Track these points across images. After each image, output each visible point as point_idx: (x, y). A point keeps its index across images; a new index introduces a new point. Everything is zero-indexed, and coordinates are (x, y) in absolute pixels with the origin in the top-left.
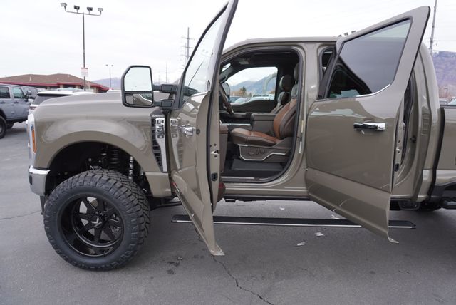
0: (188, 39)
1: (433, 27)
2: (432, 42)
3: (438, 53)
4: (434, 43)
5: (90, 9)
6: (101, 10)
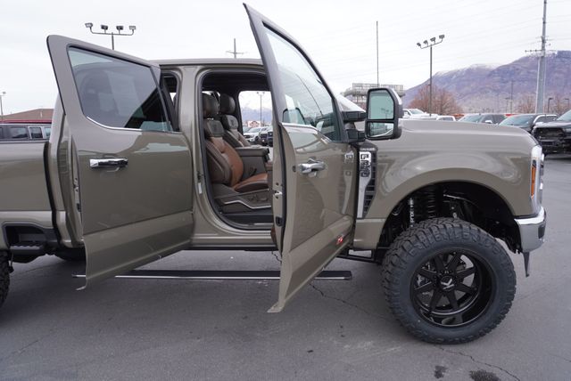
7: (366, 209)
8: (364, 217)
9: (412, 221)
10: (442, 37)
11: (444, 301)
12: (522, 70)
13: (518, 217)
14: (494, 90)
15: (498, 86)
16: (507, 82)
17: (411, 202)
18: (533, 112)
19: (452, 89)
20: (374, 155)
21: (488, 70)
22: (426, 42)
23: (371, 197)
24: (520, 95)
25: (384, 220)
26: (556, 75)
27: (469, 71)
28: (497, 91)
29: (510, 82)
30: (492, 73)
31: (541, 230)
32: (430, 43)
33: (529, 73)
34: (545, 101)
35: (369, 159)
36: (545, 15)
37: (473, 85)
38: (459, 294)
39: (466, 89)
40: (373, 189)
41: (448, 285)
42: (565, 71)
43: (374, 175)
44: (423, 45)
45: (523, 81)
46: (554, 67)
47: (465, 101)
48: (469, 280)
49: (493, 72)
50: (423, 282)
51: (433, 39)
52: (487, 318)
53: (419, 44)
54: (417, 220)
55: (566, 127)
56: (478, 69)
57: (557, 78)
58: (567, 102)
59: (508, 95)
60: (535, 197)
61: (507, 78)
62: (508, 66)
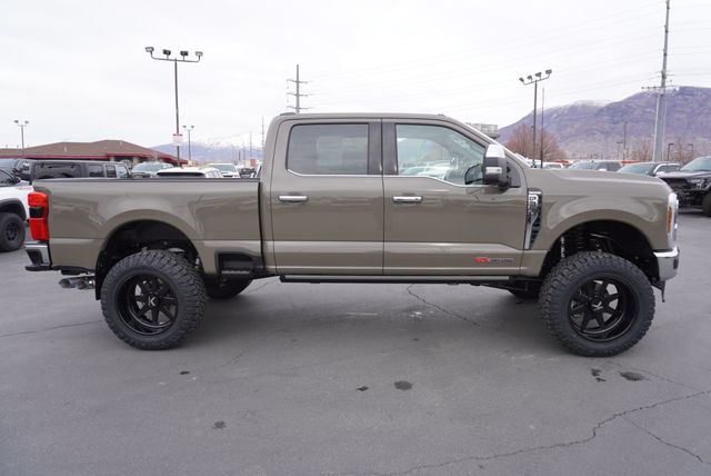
0: (298, 82)
1: (665, 55)
2: (664, 77)
3: (678, 89)
4: (668, 79)
5: (185, 54)
6: (199, 54)
7: (532, 242)
8: (530, 249)
9: (563, 255)
10: (549, 72)
11: (594, 323)
12: (635, 109)
13: (657, 251)
14: (602, 133)
15: (607, 127)
16: (618, 122)
17: (563, 240)
18: (650, 160)
19: (551, 130)
20: (540, 197)
21: (595, 107)
22: (530, 77)
23: (536, 232)
24: (633, 138)
25: (546, 252)
26: (678, 115)
27: (573, 110)
28: (607, 134)
29: (623, 123)
30: (600, 112)
31: (676, 262)
32: (535, 78)
33: (645, 112)
34: (664, 146)
35: (536, 201)
36: (666, 46)
37: (577, 125)
38: (607, 316)
39: (568, 130)
40: (538, 225)
41: (598, 307)
42: (688, 110)
43: (540, 214)
44: (527, 81)
45: (637, 122)
46: (675, 106)
47: (567, 144)
48: (614, 304)
49: (601, 110)
50: (576, 306)
51: (539, 75)
52: (630, 335)
53: (522, 80)
54: (567, 255)
55: (691, 178)
56: (584, 106)
57: (678, 119)
58: (690, 148)
59: (620, 139)
60: (671, 234)
61: (619, 119)
62: (619, 104)
